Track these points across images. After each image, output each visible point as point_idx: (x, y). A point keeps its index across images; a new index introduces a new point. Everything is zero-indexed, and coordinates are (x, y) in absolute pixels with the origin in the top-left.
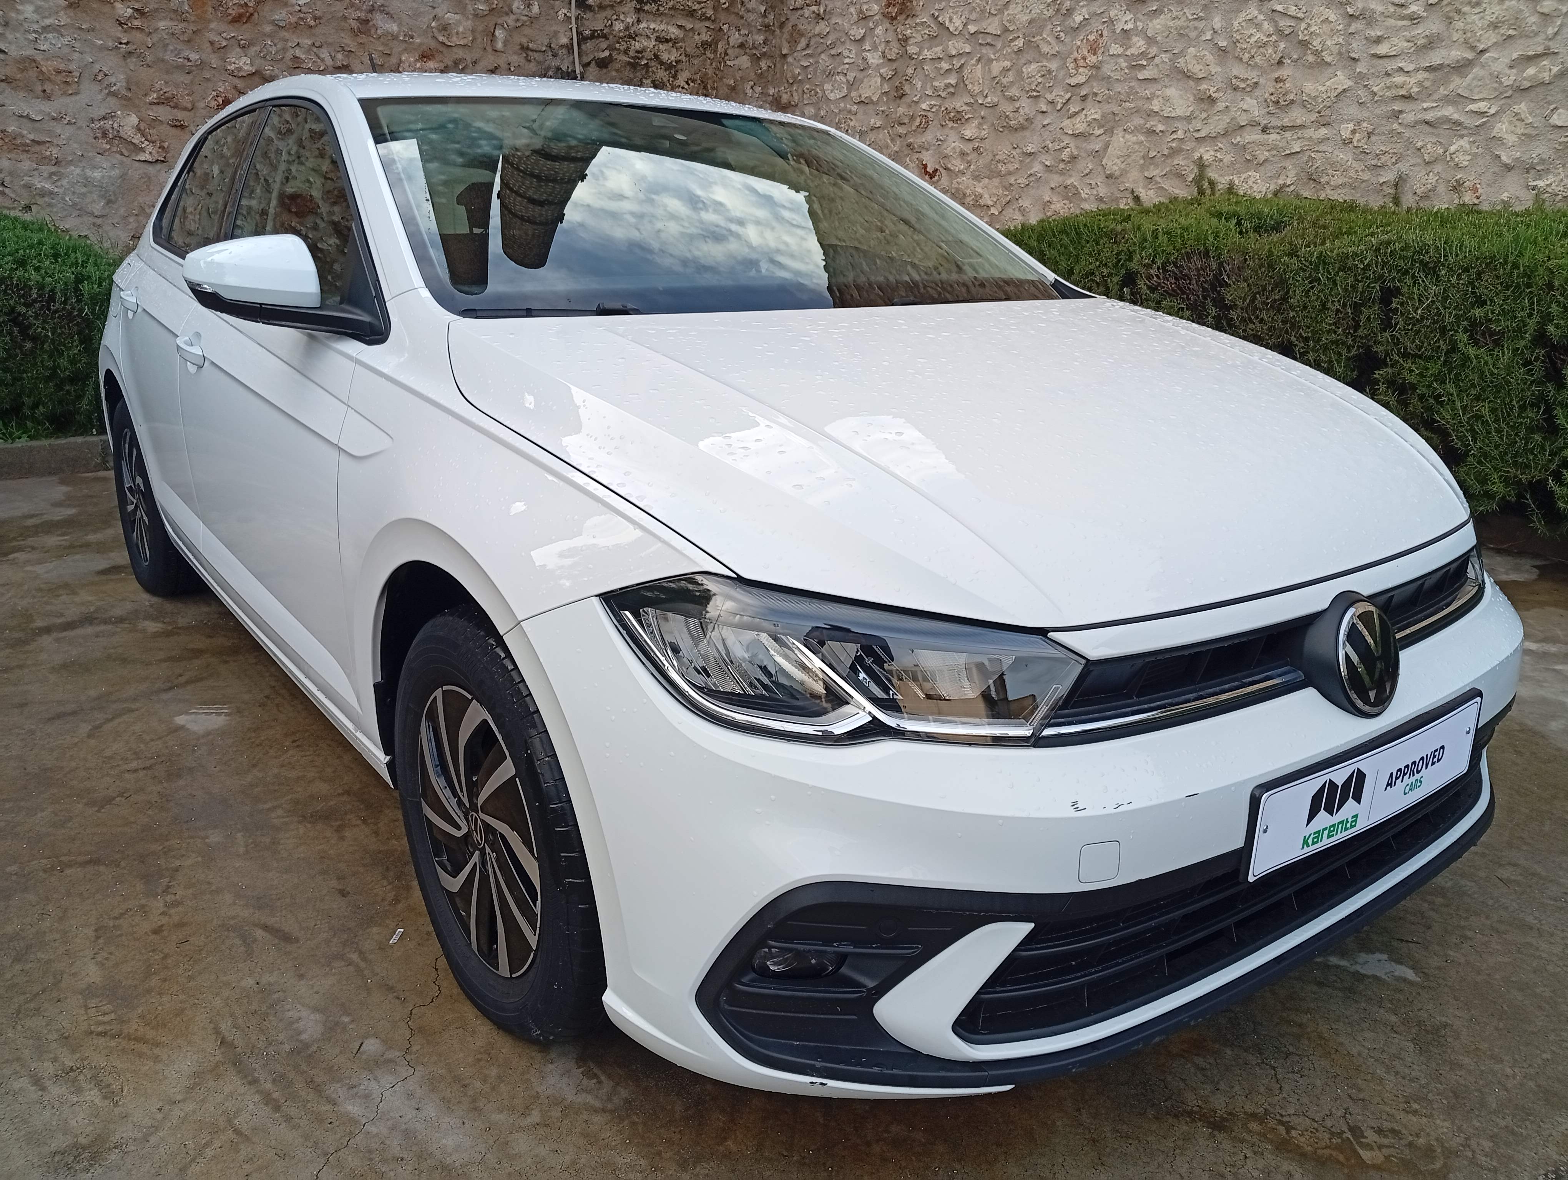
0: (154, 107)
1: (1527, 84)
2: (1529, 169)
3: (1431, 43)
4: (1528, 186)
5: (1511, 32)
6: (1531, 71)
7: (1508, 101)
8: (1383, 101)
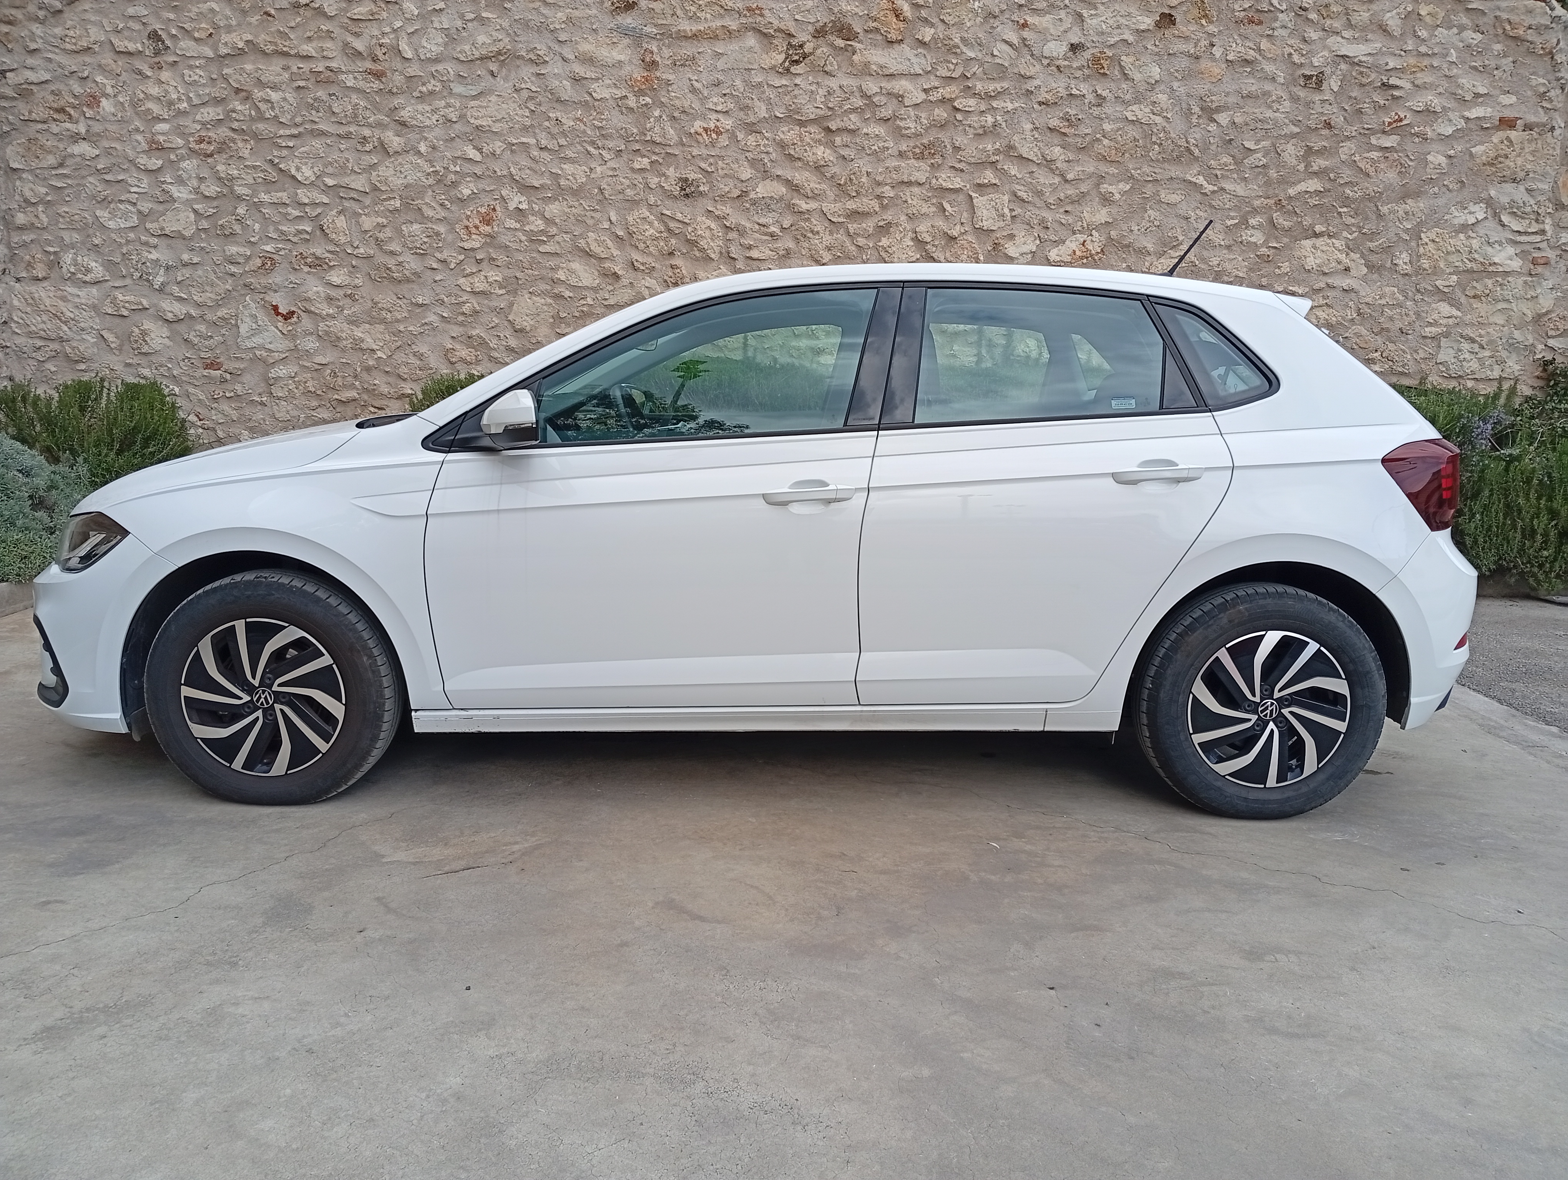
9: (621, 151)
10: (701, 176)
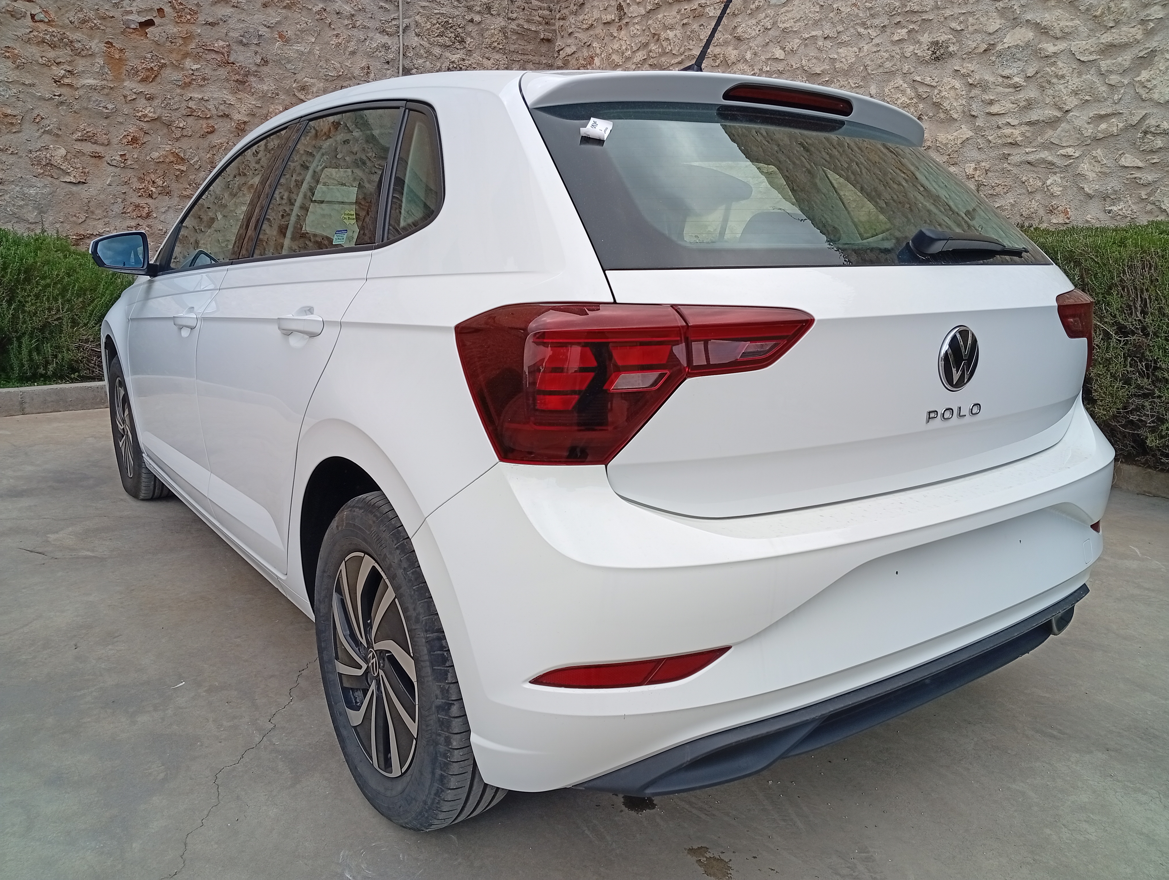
0: (79, 143)
1: (1101, 136)
2: (1105, 197)
3: (1029, 105)
4: (1105, 211)
5: (1087, 98)
6: (1103, 126)
7: (1089, 148)
8: (996, 147)
9: (884, 26)
10: (951, 36)
